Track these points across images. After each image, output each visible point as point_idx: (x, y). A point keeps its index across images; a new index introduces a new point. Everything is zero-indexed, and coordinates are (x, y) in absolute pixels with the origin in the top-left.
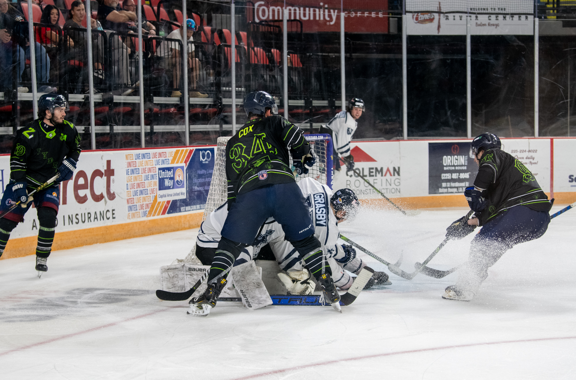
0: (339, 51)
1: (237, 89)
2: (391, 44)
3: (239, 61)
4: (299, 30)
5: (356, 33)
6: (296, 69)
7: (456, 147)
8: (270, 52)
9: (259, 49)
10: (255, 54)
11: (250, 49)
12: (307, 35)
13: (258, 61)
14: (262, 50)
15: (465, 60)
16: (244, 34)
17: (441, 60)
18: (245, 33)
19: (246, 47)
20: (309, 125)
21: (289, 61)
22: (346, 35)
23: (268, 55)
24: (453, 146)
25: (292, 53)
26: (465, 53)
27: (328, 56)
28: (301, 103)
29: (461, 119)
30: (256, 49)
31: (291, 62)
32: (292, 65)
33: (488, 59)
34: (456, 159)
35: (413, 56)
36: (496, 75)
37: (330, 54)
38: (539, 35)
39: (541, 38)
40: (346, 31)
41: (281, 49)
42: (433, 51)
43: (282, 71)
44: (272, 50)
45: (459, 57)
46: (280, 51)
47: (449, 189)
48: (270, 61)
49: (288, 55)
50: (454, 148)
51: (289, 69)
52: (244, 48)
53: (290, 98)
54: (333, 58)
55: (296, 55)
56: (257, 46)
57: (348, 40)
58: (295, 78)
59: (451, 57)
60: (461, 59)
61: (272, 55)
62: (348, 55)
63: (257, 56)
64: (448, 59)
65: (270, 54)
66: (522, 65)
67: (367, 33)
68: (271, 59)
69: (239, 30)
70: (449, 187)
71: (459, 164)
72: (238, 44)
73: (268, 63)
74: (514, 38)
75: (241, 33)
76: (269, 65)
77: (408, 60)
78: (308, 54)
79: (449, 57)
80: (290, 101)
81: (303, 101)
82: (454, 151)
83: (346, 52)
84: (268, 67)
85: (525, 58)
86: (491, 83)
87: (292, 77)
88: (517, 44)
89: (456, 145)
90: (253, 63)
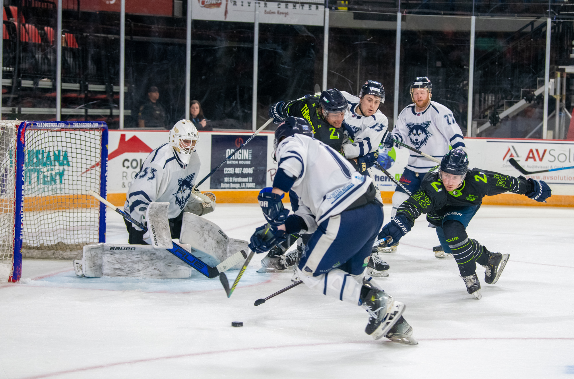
0: (118, 33)
1: (5, 68)
2: (175, 28)
3: (8, 38)
4: (76, 7)
5: (137, 14)
6: (71, 50)
7: (241, 140)
8: (43, 29)
9: (30, 26)
10: (26, 31)
11: (21, 25)
12: (84, 13)
13: (29, 39)
14: (33, 27)
15: (252, 49)
16: (14, 9)
17: (227, 47)
18: (16, 8)
19: (16, 23)
20: (83, 111)
21: (64, 40)
22: (127, 16)
23: (41, 32)
24: (237, 139)
25: (68, 32)
26: (252, 41)
27: (107, 37)
28: (76, 86)
29: (246, 111)
30: (27, 25)
31: (66, 42)
32: (67, 45)
33: (275, 49)
34: (240, 153)
35: (198, 42)
36: (283, 66)
37: (109, 36)
38: (329, 26)
39: (331, 29)
40: (127, 12)
41: (55, 27)
42: (219, 38)
43: (55, 52)
44: (46, 28)
45: (246, 46)
46: (54, 29)
47: (231, 184)
48: (42, 40)
49: (62, 34)
50: (238, 141)
51: (64, 49)
52: (14, 24)
53: (63, 81)
54: (112, 40)
55: (72, 35)
56: (29, 23)
57: (128, 21)
58: (70, 60)
59: (238, 45)
60: (248, 48)
61: (45, 34)
62: (129, 38)
63: (28, 34)
64: (235, 47)
65: (43, 32)
66: (310, 57)
67: (149, 15)
68: (44, 37)
69: (9, 5)
70: (231, 182)
71: (243, 158)
72: (7, 20)
73: (40, 43)
74: (303, 28)
75: (11, 7)
76: (41, 44)
77: (193, 46)
78: (85, 34)
79: (236, 45)
80: (64, 84)
81: (78, 85)
82: (238, 144)
83: (126, 34)
84: (40, 46)
85: (314, 50)
86: (278, 74)
87: (66, 58)
88: (306, 34)
89: (240, 139)
90: (24, 40)
